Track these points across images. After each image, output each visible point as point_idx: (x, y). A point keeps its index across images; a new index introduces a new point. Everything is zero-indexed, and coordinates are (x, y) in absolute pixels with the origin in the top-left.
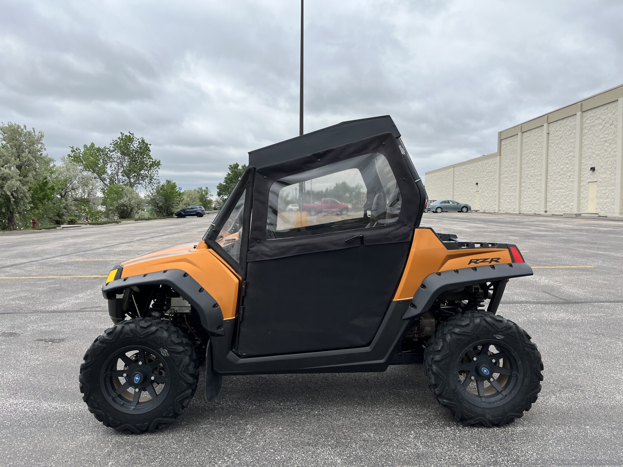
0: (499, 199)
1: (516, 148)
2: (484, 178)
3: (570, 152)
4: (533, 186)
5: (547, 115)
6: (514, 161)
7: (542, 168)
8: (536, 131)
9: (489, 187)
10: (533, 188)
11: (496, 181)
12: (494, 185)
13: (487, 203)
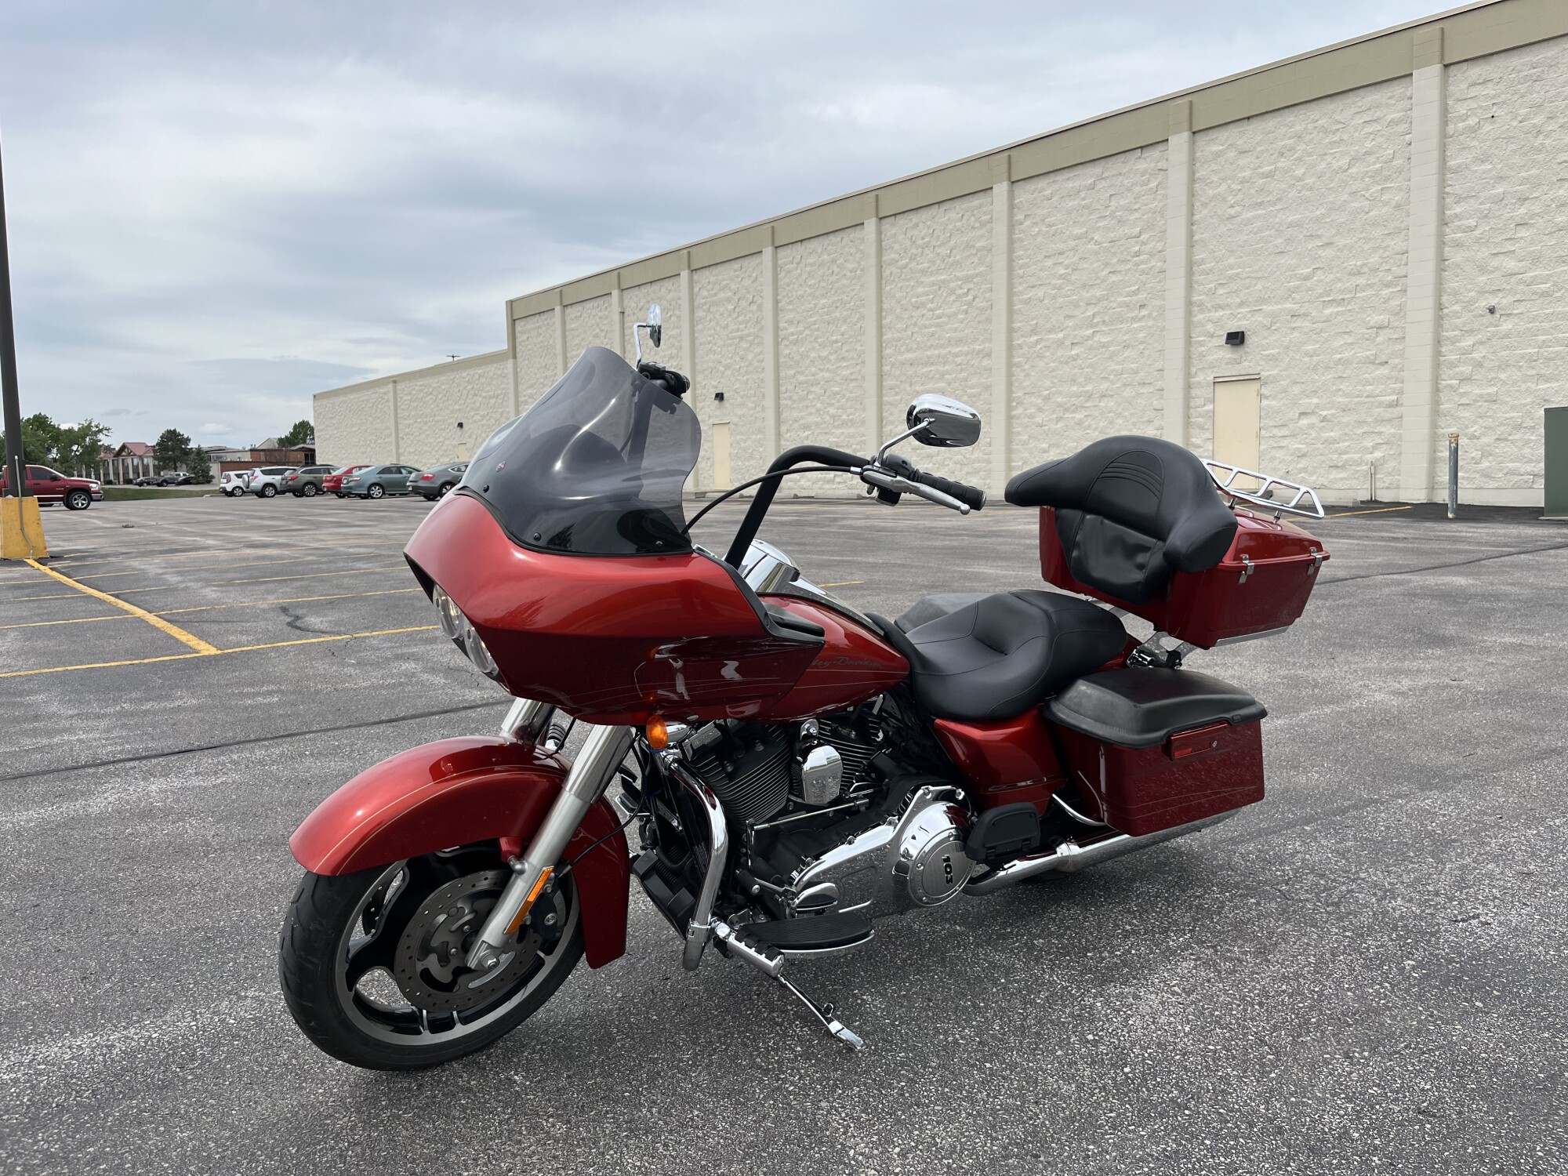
1: (551, 342)
2: (477, 410)
5: (617, 271)
6: (549, 373)
8: (595, 303)
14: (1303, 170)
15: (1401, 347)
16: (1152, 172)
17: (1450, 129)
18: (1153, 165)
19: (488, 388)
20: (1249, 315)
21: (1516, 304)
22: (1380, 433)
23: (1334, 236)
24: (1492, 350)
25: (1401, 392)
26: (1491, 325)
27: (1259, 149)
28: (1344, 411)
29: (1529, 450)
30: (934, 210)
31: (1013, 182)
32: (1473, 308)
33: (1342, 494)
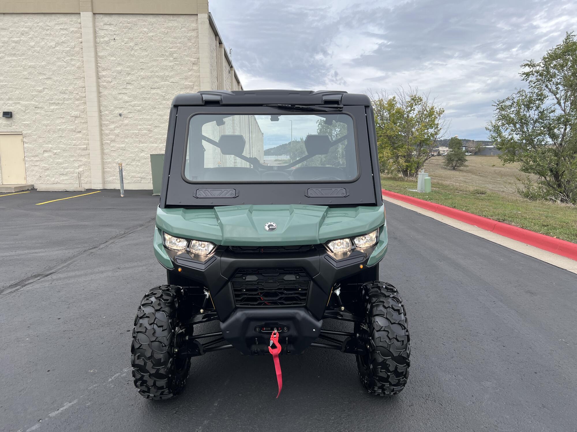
14: (34, 43)
15: (86, 126)
17: (98, 40)
20: (14, 105)
21: (129, 113)
22: (80, 161)
23: (52, 75)
24: (122, 130)
25: (89, 145)
26: (120, 120)
27: (10, 29)
28: (64, 151)
32: (113, 113)
33: (68, 186)
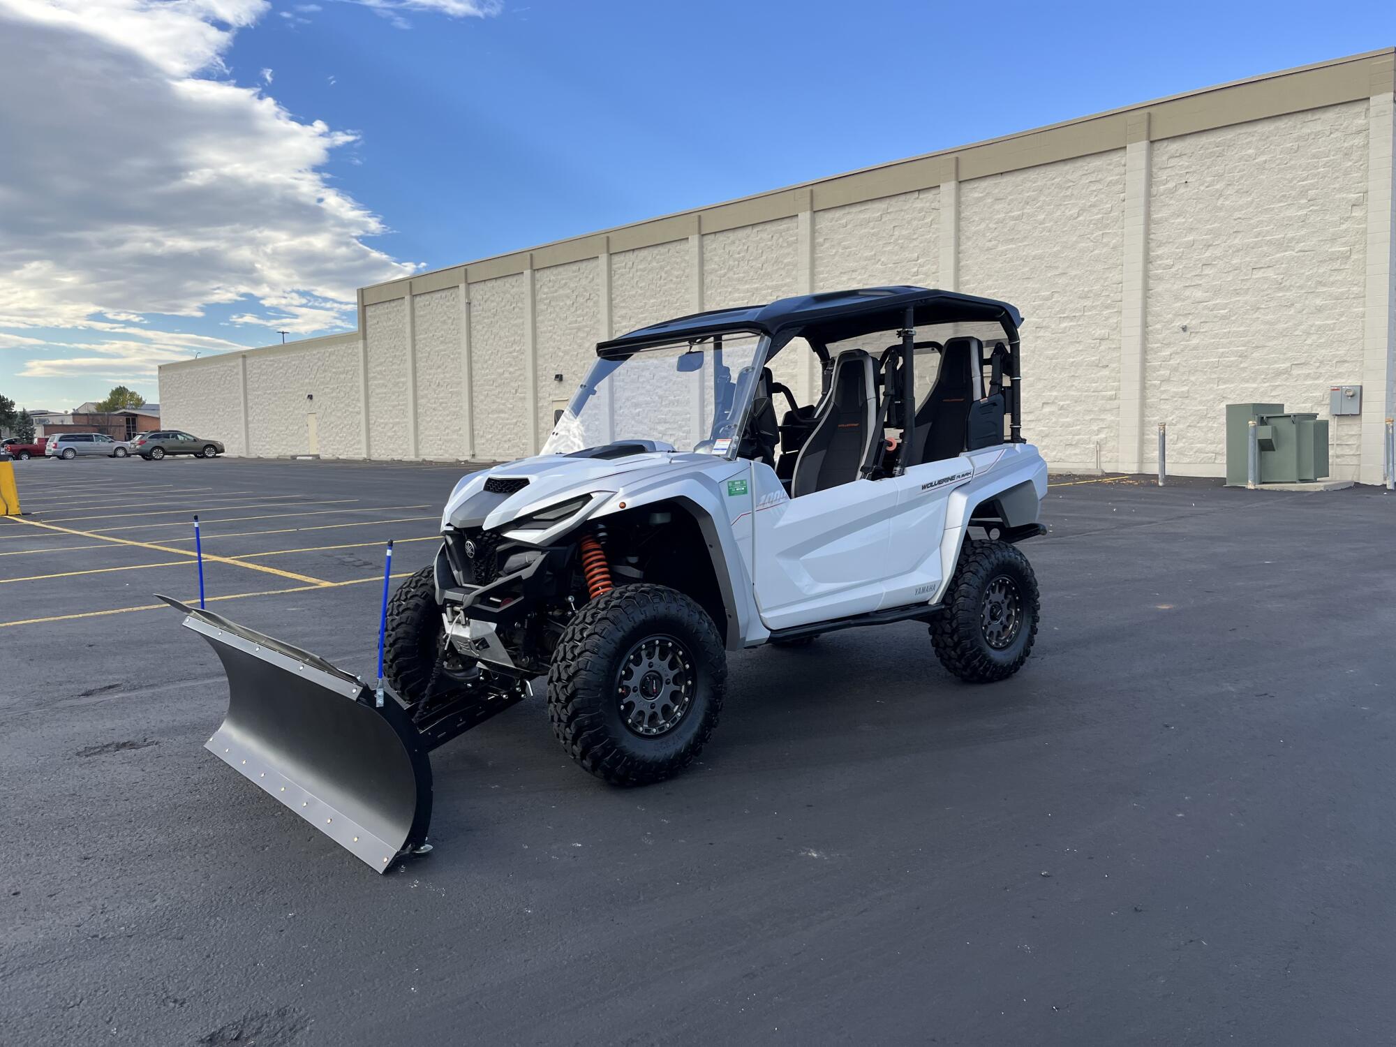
0: (368, 430)
1: (400, 326)
2: (327, 384)
3: (514, 342)
4: (444, 405)
5: (465, 267)
6: (397, 354)
7: (460, 371)
8: (443, 294)
9: (342, 406)
10: (444, 409)
11: (356, 393)
12: (353, 400)
13: (338, 438)
14: (1043, 217)
15: (1118, 354)
16: (928, 210)
17: (1154, 190)
18: (928, 204)
19: (339, 365)
21: (1202, 324)
22: (1103, 420)
23: (1068, 267)
24: (1185, 359)
25: (1119, 389)
26: (1183, 340)
27: (1010, 198)
28: (1076, 402)
29: (1212, 434)
30: (748, 231)
31: (815, 212)
32: (1170, 326)
33: (1076, 466)
